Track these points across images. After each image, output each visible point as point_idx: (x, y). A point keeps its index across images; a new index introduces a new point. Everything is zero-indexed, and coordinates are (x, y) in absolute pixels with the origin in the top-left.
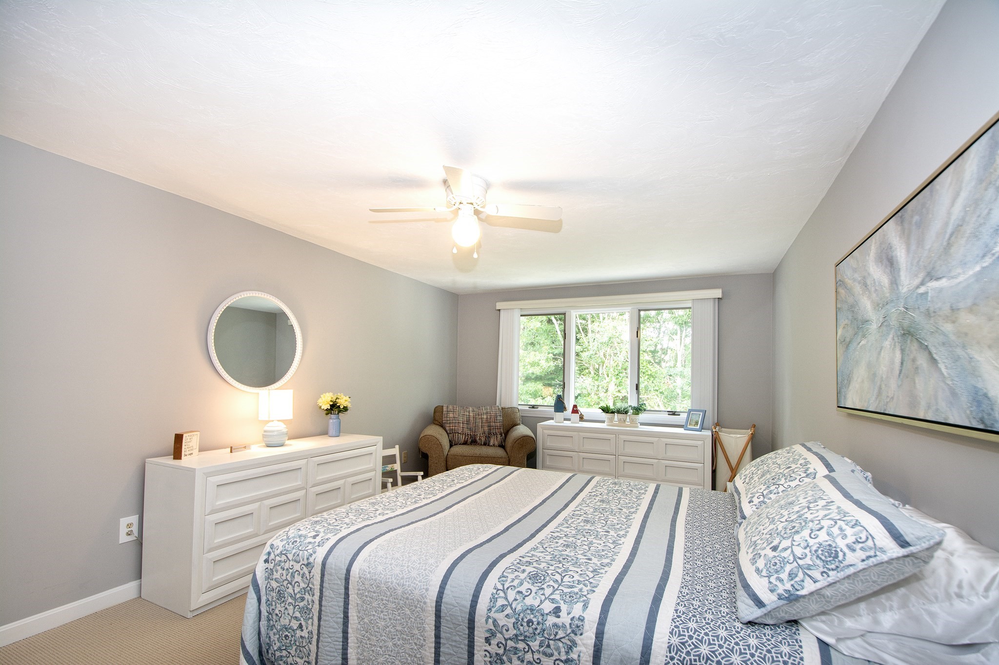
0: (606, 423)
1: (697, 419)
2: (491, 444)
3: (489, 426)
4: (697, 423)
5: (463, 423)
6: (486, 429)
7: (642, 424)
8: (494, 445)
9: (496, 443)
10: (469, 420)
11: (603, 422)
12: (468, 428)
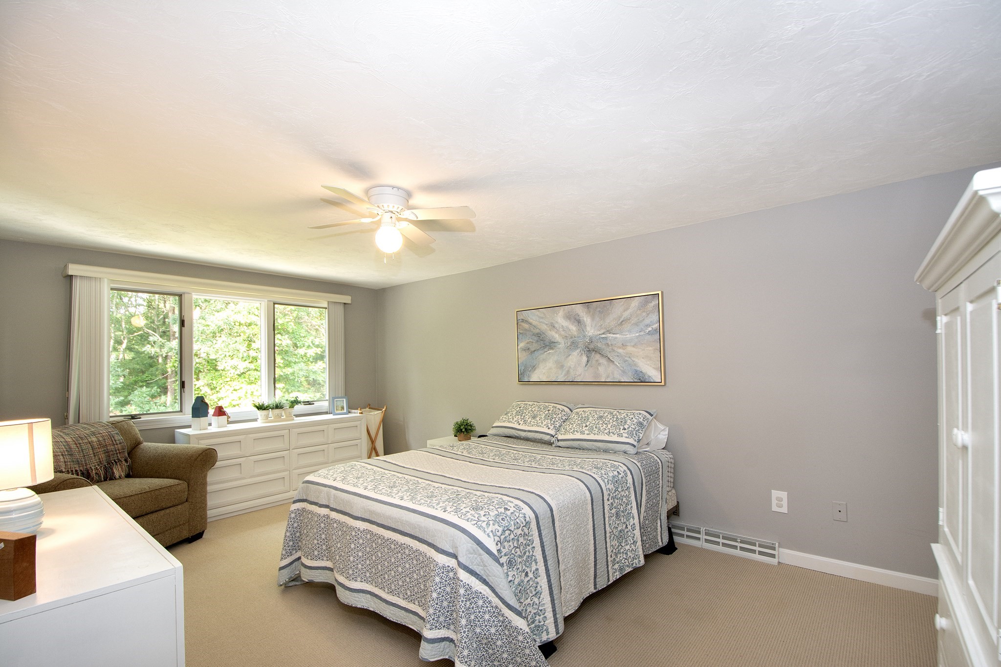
0: (261, 421)
1: (342, 404)
2: (117, 477)
3: (107, 452)
4: (343, 408)
5: (62, 455)
6: (103, 456)
7: (297, 416)
8: (120, 477)
9: (123, 474)
10: (70, 448)
11: (256, 420)
12: (73, 461)
